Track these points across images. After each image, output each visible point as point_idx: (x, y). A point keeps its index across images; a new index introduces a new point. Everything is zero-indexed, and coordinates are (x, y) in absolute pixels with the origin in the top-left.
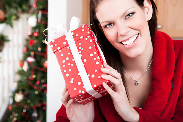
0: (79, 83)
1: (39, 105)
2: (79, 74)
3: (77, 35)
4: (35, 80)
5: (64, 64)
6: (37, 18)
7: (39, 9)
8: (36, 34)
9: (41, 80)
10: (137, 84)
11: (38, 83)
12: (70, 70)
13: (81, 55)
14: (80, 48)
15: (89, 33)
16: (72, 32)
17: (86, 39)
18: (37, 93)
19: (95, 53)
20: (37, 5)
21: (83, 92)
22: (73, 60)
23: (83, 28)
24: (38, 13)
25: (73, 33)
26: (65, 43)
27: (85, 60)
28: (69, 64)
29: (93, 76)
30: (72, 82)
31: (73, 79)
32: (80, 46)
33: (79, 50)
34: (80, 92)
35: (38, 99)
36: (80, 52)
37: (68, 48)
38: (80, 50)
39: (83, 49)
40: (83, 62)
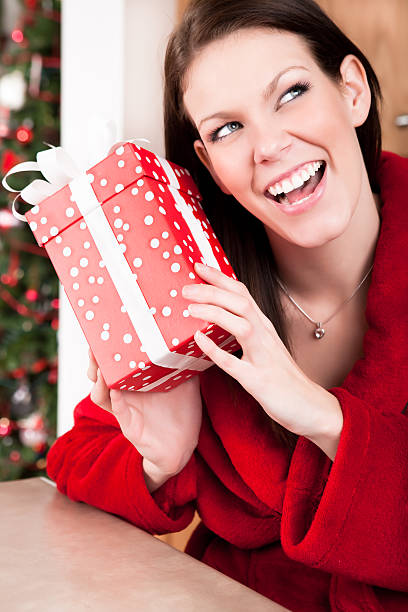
0: (128, 339)
1: (35, 366)
2: (123, 310)
3: (104, 182)
4: (22, 287)
5: (75, 280)
6: (27, 79)
7: (33, 51)
8: (23, 136)
9: (41, 286)
10: (318, 335)
11: (31, 295)
12: (96, 300)
13: (123, 247)
14: (118, 223)
15: (139, 170)
16: (88, 172)
17: (135, 191)
18: (27, 326)
19: (165, 235)
20: (25, 36)
21: (142, 366)
22: (101, 265)
23: (120, 158)
24: (29, 65)
25: (91, 178)
26: (70, 213)
27: (138, 263)
28: (92, 280)
29: (167, 311)
30: (105, 336)
31: (106, 326)
32: (118, 216)
33: (116, 233)
34: (133, 365)
35: (32, 347)
36: (120, 237)
37: (83, 226)
38: (121, 231)
39: (126, 227)
40: (133, 269)
